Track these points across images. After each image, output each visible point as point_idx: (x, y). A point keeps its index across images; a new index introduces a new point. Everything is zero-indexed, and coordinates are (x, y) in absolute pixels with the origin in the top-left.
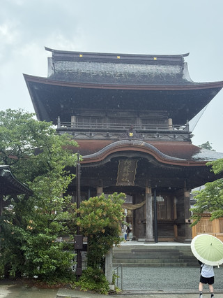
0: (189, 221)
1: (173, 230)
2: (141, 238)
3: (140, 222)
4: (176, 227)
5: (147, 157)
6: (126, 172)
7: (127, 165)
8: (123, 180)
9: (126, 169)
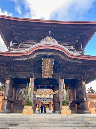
0: (86, 99)
1: (75, 106)
2: (57, 111)
3: (56, 101)
4: (76, 105)
5: (60, 55)
6: (47, 68)
7: (48, 63)
8: (46, 74)
9: (47, 66)
